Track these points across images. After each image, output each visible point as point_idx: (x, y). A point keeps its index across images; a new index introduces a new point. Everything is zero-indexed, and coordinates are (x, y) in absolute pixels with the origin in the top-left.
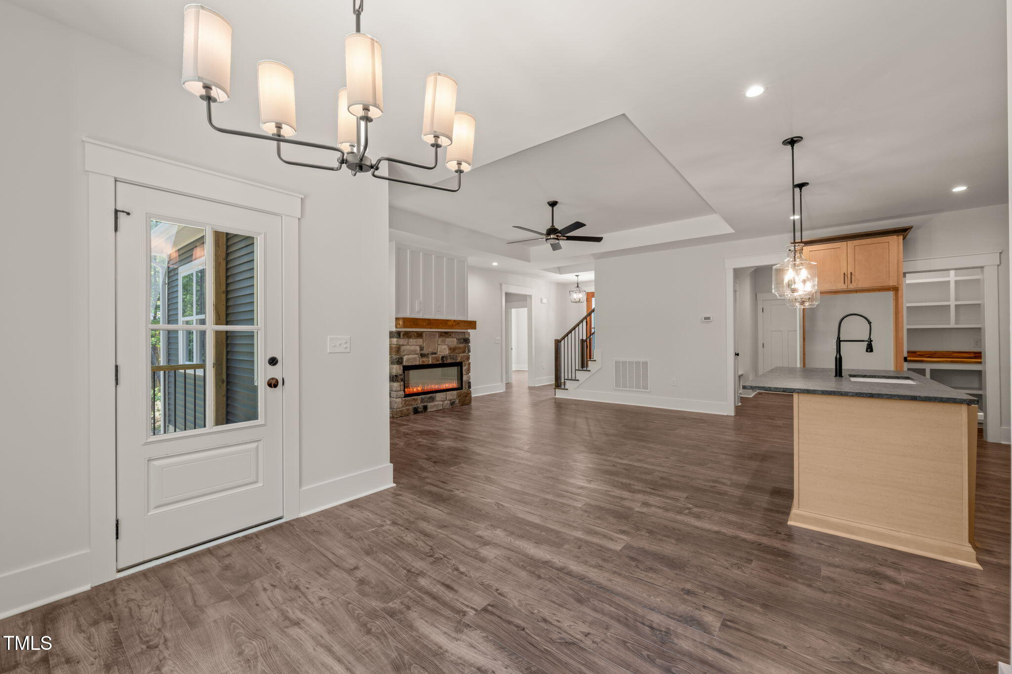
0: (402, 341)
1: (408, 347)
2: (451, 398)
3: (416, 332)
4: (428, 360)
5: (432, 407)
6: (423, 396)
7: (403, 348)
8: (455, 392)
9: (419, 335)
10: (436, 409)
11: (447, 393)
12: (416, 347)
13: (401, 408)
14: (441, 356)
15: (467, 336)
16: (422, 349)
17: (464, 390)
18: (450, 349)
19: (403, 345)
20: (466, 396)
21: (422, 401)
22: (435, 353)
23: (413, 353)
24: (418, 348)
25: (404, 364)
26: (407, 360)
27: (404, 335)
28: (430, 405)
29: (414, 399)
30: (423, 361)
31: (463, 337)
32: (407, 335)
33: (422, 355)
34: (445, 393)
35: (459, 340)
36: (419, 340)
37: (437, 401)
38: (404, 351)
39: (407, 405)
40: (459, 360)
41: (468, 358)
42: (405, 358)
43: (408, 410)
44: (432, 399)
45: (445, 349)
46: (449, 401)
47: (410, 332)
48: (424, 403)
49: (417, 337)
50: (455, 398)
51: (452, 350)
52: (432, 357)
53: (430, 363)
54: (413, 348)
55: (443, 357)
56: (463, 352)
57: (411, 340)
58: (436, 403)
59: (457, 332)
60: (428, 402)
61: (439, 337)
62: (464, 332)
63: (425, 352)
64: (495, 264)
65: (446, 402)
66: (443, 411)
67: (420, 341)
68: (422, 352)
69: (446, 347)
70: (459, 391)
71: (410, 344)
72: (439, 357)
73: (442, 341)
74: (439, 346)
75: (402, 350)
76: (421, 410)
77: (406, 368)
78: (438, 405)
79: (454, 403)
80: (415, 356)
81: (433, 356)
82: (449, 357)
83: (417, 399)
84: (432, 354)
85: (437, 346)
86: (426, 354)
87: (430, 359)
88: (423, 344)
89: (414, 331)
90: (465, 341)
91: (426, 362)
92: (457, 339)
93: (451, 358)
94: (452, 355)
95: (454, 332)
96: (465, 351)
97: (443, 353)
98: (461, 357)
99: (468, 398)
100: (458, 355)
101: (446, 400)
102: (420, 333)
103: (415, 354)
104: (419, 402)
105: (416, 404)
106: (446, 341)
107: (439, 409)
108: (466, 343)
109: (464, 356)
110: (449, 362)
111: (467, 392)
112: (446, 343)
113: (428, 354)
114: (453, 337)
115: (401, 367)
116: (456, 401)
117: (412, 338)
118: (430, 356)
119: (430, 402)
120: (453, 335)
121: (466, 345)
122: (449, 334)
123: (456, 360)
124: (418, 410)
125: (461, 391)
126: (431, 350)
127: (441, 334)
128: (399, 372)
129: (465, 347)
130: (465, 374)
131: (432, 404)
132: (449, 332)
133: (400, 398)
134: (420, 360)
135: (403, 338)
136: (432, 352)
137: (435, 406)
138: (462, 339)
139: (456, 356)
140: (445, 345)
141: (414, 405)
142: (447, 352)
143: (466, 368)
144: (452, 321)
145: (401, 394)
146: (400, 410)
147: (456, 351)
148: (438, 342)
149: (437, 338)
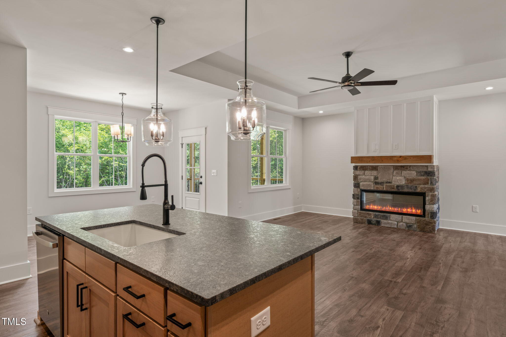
0: (361, 172)
1: (363, 176)
2: (407, 221)
3: (370, 166)
4: (382, 187)
5: (385, 223)
6: (377, 213)
7: (359, 177)
8: (414, 218)
9: (375, 168)
10: (389, 226)
11: (404, 216)
12: (371, 176)
13: (357, 217)
14: (396, 185)
15: (430, 169)
16: (376, 178)
17: (427, 219)
18: (407, 180)
20: (427, 224)
21: (376, 216)
22: (390, 183)
23: (368, 181)
24: (372, 178)
25: (362, 188)
26: (363, 185)
27: (360, 168)
28: (383, 221)
29: (368, 214)
30: (377, 188)
31: (425, 170)
32: (364, 168)
33: (376, 183)
34: (401, 216)
35: (419, 173)
36: (373, 172)
37: (391, 220)
38: (361, 179)
39: (362, 216)
40: (419, 190)
41: (432, 190)
42: (361, 184)
43: (362, 219)
44: (386, 218)
45: (400, 180)
46: (405, 224)
47: (365, 166)
48: (378, 218)
49: (371, 170)
50: (412, 223)
51: (409, 181)
52: (387, 185)
53: (385, 189)
54: (367, 177)
55: (398, 186)
56: (425, 184)
57: (366, 172)
58: (390, 221)
59: (416, 166)
60: (381, 219)
61: (394, 170)
62: (427, 166)
63: (379, 180)
64: (489, 88)
65: (401, 223)
66: (396, 230)
67: (375, 173)
68: (377, 181)
69: (402, 178)
70: (418, 218)
71: (365, 174)
72: (394, 186)
73: (397, 173)
74: (393, 177)
75: (359, 178)
76: (374, 223)
77: (363, 191)
78: (392, 223)
79: (410, 226)
80: (370, 183)
81: (388, 184)
82: (405, 187)
83: (370, 214)
84: (387, 183)
85: (392, 177)
86: (380, 182)
87: (385, 187)
88: (378, 175)
89: (369, 166)
90: (427, 174)
91: (380, 188)
92: (416, 172)
93: (408, 188)
94: (410, 185)
95: (410, 166)
96: (428, 183)
97: (398, 183)
98: (422, 188)
99: (429, 226)
100: (418, 186)
101: (402, 221)
102: (375, 166)
103: (370, 182)
104: (373, 217)
105: (370, 218)
106: (402, 173)
107: (392, 227)
108: (428, 176)
109: (425, 188)
110: (407, 191)
111: (429, 221)
112: (402, 175)
113: (383, 183)
114: (410, 170)
115: (359, 190)
116: (413, 226)
117: (368, 170)
118: (385, 185)
119: (383, 219)
120: (411, 168)
121: (429, 178)
122: (406, 167)
123: (415, 190)
124: (372, 222)
125: (421, 218)
126: (385, 180)
127: (396, 168)
128: (356, 192)
129: (429, 180)
130: (428, 203)
131: (385, 221)
132: (406, 166)
133: (357, 211)
134: (374, 186)
135: (360, 170)
136: (386, 181)
137: (388, 223)
138: (423, 172)
139: (416, 187)
140: (401, 176)
141: (368, 218)
142: (403, 182)
143: (430, 198)
144: (398, 157)
145: (357, 207)
146: (355, 218)
147: (415, 182)
148: (393, 174)
149: (392, 171)
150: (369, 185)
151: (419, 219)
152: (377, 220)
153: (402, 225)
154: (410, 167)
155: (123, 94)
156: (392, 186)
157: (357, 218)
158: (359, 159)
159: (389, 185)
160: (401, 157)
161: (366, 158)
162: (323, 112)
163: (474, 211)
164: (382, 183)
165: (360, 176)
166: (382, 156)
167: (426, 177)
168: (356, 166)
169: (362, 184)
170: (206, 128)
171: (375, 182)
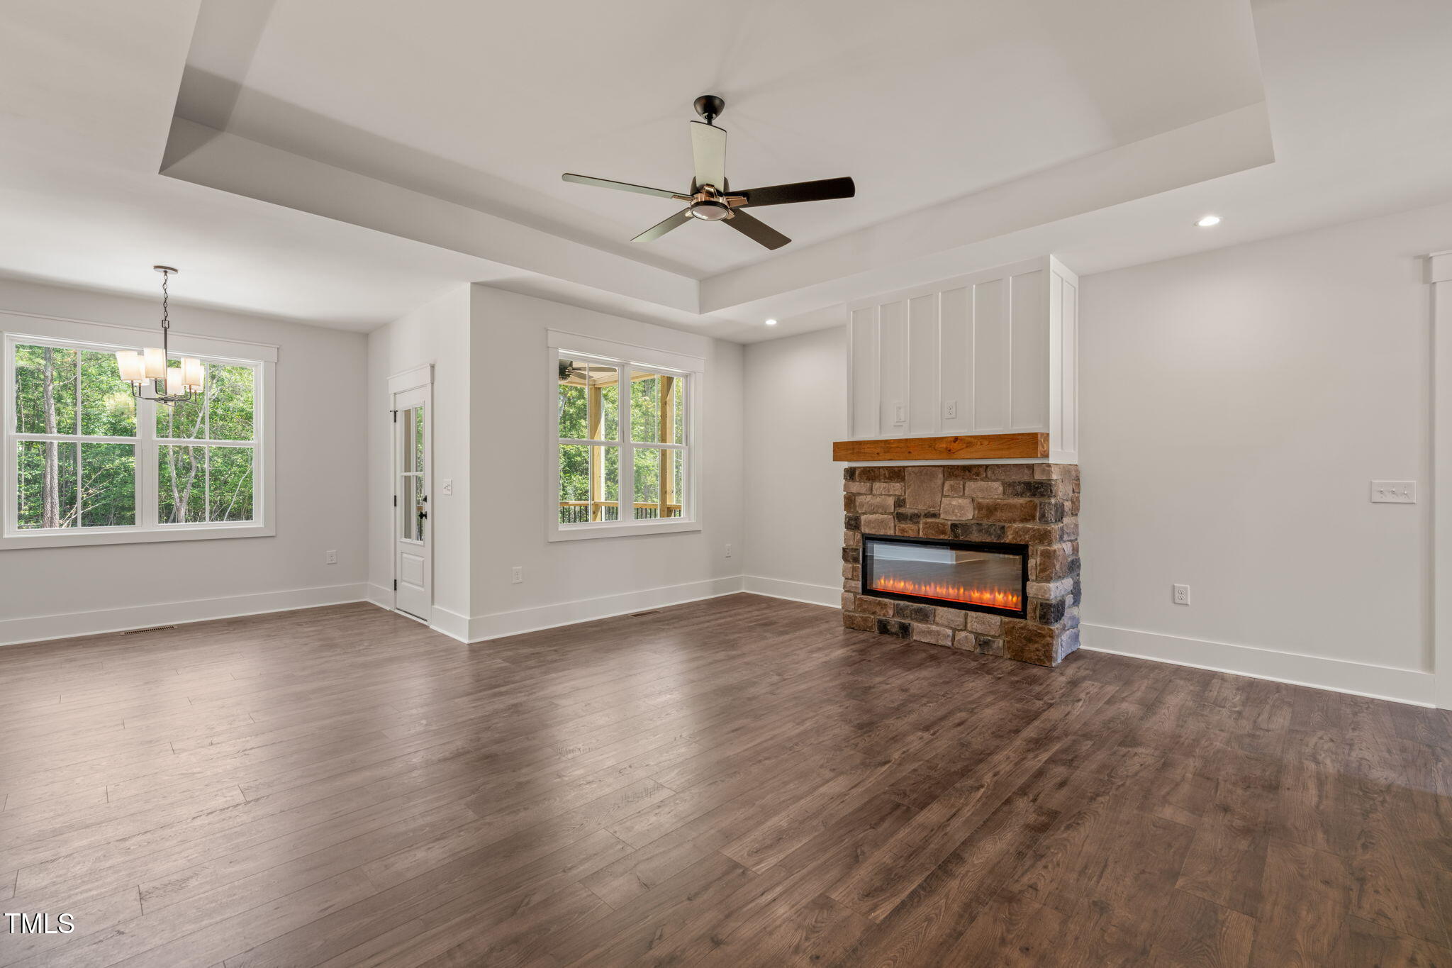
0: (855, 487)
1: (869, 498)
2: (979, 628)
3: (887, 468)
4: (914, 527)
5: (922, 632)
6: (902, 603)
7: (859, 500)
8: (996, 619)
9: (896, 474)
10: (933, 641)
11: (970, 613)
12: (887, 498)
13: (853, 612)
14: (949, 523)
15: (1038, 476)
16: (900, 503)
17: (1031, 623)
18: (979, 507)
19: (860, 494)
20: (1029, 640)
21: (899, 612)
22: (934, 516)
23: (880, 510)
24: (891, 501)
25: (866, 530)
26: (869, 522)
27: (860, 475)
28: (917, 626)
29: (879, 603)
30: (903, 530)
31: (1026, 478)
32: (870, 475)
33: (900, 517)
34: (964, 612)
35: (1010, 487)
36: (892, 484)
37: (937, 624)
38: (862, 505)
39: (864, 611)
40: (1009, 538)
41: (1045, 537)
42: (863, 518)
43: (865, 620)
44: (924, 617)
45: (961, 507)
46: (972, 637)
47: (872, 469)
48: (904, 617)
49: (888, 479)
50: (992, 633)
51: (984, 512)
52: (926, 523)
53: (921, 533)
54: (878, 500)
55: (954, 526)
56: (1024, 520)
57: (877, 485)
58: (934, 627)
59: (1003, 466)
60: (912, 619)
61: (945, 479)
62: (1031, 467)
63: (908, 509)
64: (1209, 221)
65: (963, 634)
66: (950, 653)
67: (896, 487)
68: (901, 510)
69: (965, 502)
70: (1007, 619)
71: (874, 492)
72: (944, 525)
73: (952, 488)
74: (943, 499)
75: (857, 504)
76: (893, 630)
77: (869, 538)
78: (938, 633)
79: (986, 644)
80: (886, 516)
81: (930, 520)
82: (975, 528)
83: (885, 605)
84: (928, 515)
85: (940, 500)
86: (909, 515)
87: (921, 527)
88: (905, 493)
89: (882, 467)
90: (1030, 490)
91: (910, 531)
92: (1004, 484)
93: (980, 531)
94: (985, 522)
95: (987, 466)
96: (1033, 518)
97: (956, 515)
98: (1017, 533)
99: (1036, 646)
100: (1007, 525)
101: (965, 629)
102: (896, 469)
103: (885, 513)
104: (891, 612)
105: (884, 615)
106: (967, 489)
107: (941, 643)
108: (1034, 495)
109: (1027, 531)
110: (980, 540)
111: (1035, 628)
112: (967, 493)
113: (918, 516)
114: (986, 479)
115: (859, 536)
116: (994, 642)
117: (880, 481)
118: (923, 520)
119: (917, 620)
120: (989, 473)
121: (1037, 500)
122: (975, 470)
123: (999, 537)
124: (889, 627)
125: (1016, 620)
126: (921, 508)
127: (951, 472)
128: (852, 543)
129: (1035, 507)
130: (1034, 578)
131: (922, 626)
132: (975, 466)
133: (852, 594)
134: (895, 526)
135: (860, 481)
136: (926, 512)
137: (930, 632)
138: (1020, 483)
139: (1003, 527)
140: (963, 496)
141: (880, 615)
142: (969, 515)
143: (1038, 563)
144: (949, 439)
145: (853, 585)
146: (849, 616)
147: (999, 514)
148: (943, 489)
149: (939, 482)
150: (883, 521)
151: (1009, 622)
152: (903, 621)
153: (966, 640)
154: (986, 471)
155: (166, 269)
156: (940, 525)
157: (851, 614)
159: (932, 523)
160: (956, 439)
161: (868, 445)
162: (777, 321)
163: (1177, 601)
164: (914, 518)
165: (861, 497)
166: (910, 439)
167: (1029, 499)
168: (851, 468)
169: (865, 521)
170: (433, 367)
171: (897, 514)
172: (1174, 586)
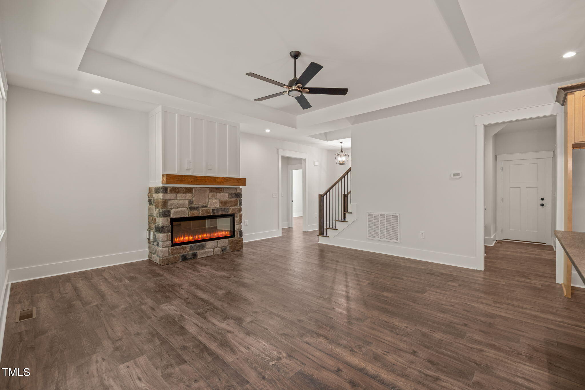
0: (168, 196)
1: (176, 201)
2: (222, 245)
3: (185, 188)
4: (197, 212)
5: (202, 254)
6: (192, 245)
7: (170, 202)
8: (226, 240)
9: (189, 190)
10: (206, 256)
11: (218, 241)
12: (185, 201)
13: (168, 256)
14: (211, 209)
15: (238, 192)
16: (191, 202)
17: (236, 238)
18: (221, 202)
19: (170, 200)
20: (237, 243)
21: (191, 249)
22: (206, 207)
23: (181, 207)
24: (187, 202)
25: (172, 216)
26: (177, 212)
27: (171, 191)
28: (199, 252)
29: (182, 248)
30: (193, 214)
31: (235, 192)
32: (175, 191)
33: (191, 209)
34: (216, 241)
35: (230, 194)
37: (207, 248)
38: (172, 205)
39: (174, 254)
40: (230, 212)
41: (240, 210)
42: (172, 211)
43: (175, 258)
44: (203, 247)
45: (216, 203)
46: (220, 248)
47: (178, 188)
48: (194, 250)
49: (186, 192)
50: (226, 245)
51: (223, 204)
53: (200, 215)
54: (181, 202)
55: (213, 210)
56: (235, 206)
57: (180, 195)
58: (206, 250)
59: (228, 188)
60: (197, 250)
61: (210, 192)
62: (236, 188)
63: (194, 205)
64: (268, 131)
65: (217, 249)
66: (213, 257)
67: (189, 196)
68: (192, 206)
69: (217, 201)
70: (230, 239)
71: (178, 198)
72: (209, 210)
73: (213, 196)
74: (209, 200)
75: (169, 204)
76: (189, 257)
77: (174, 221)
78: (208, 252)
79: (225, 249)
80: (184, 209)
81: (203, 209)
82: (220, 210)
83: (185, 248)
84: (203, 207)
85: (208, 200)
86: (196, 207)
87: (200, 212)
88: (193, 199)
89: (182, 187)
90: (236, 196)
91: (196, 214)
92: (228, 194)
93: (222, 211)
94: (223, 207)
95: (224, 188)
96: (237, 205)
97: (214, 206)
98: (233, 210)
99: (239, 245)
100: (229, 208)
101: (217, 247)
102: (189, 188)
103: (184, 207)
104: (188, 250)
105: (185, 252)
106: (217, 196)
107: (209, 255)
108: (237, 197)
109: (236, 209)
110: (221, 214)
111: (238, 239)
112: (217, 197)
113: (198, 207)
114: (224, 193)
115: (169, 220)
116: (227, 248)
117: (181, 193)
118: (200, 209)
119: (199, 250)
120: (225, 190)
121: (238, 199)
122: (220, 190)
123: (228, 212)
124: (187, 257)
125: (232, 238)
126: (200, 204)
127: (212, 190)
128: (166, 223)
129: (237, 201)
130: (237, 224)
131: (202, 251)
132: (220, 188)
133: (167, 248)
134: (188, 213)
135: (170, 193)
136: (202, 205)
137: (205, 253)
138: (233, 194)
139: (228, 209)
140: (216, 199)
141: (182, 253)
142: (218, 205)
143: (239, 219)
144: (221, 178)
145: (168, 243)
146: (166, 259)
147: (228, 204)
148: (209, 197)
149: (208, 193)
150: (183, 211)
151: (231, 240)
152: (193, 252)
153: (218, 250)
154: (224, 189)
156: (208, 210)
157: (167, 258)
158: (179, 178)
159: (204, 210)
160: (223, 178)
161: (186, 177)
162: (101, 92)
164: (197, 208)
165: (170, 201)
166: (206, 176)
167: (236, 199)
168: (165, 187)
169: (174, 212)
171: (190, 207)
172: (245, 221)
